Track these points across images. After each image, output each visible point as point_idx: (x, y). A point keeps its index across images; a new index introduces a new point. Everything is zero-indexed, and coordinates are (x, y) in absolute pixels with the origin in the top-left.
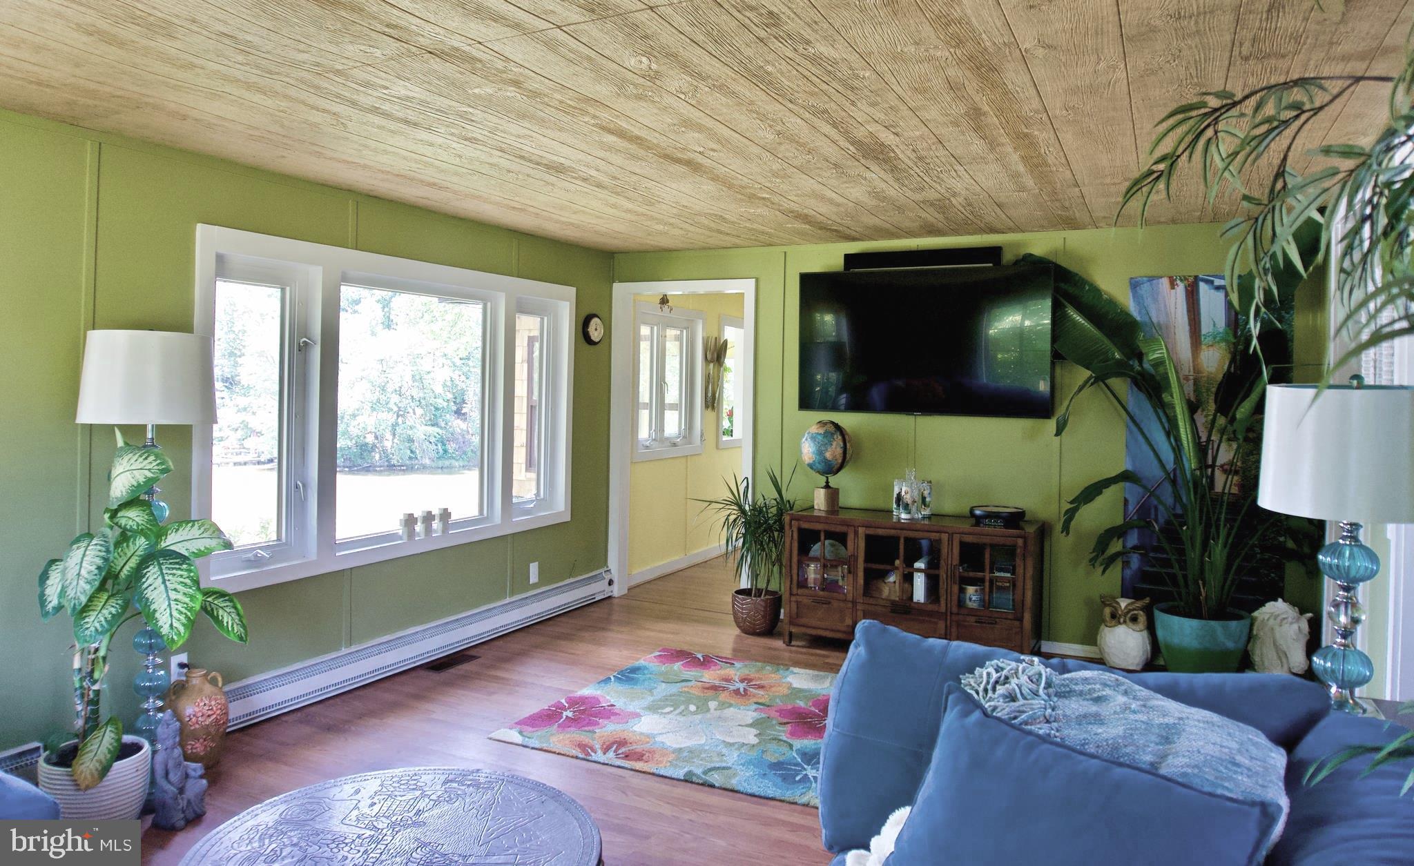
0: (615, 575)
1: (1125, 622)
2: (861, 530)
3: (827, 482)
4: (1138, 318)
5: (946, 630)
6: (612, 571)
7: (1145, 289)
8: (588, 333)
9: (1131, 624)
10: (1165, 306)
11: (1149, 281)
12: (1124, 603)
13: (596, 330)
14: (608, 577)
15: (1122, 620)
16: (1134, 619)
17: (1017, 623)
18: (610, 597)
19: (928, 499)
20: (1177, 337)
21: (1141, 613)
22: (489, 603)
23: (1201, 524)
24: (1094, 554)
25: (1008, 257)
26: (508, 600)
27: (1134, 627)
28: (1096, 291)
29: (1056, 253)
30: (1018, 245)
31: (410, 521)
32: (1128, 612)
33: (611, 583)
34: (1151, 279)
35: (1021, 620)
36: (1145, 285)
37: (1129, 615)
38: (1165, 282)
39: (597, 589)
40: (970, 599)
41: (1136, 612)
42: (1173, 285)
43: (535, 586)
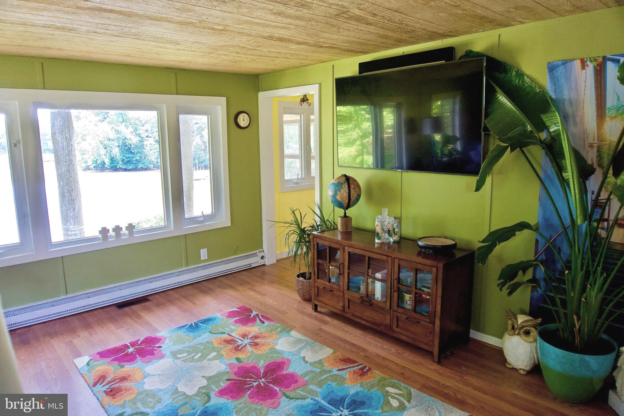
0: (266, 253)
1: (519, 334)
2: (346, 248)
3: (345, 214)
4: (553, 96)
5: (390, 320)
6: (265, 251)
7: (560, 71)
8: (237, 122)
9: (524, 336)
10: (576, 84)
11: (563, 64)
12: (521, 319)
13: (244, 120)
14: (261, 255)
15: (516, 332)
16: (527, 333)
17: (431, 325)
18: (264, 265)
19: (396, 230)
20: (585, 111)
21: (533, 329)
22: (171, 270)
23: (582, 270)
24: (502, 281)
25: (459, 53)
26: (184, 269)
27: (526, 339)
28: (520, 75)
29: (492, 47)
30: (466, 44)
31: (104, 231)
32: (523, 327)
33: (262, 258)
34: (565, 62)
35: (434, 323)
36: (560, 68)
37: (523, 330)
38: (578, 63)
39: (255, 261)
40: (407, 303)
41: (528, 328)
42: (584, 64)
43: (205, 261)
